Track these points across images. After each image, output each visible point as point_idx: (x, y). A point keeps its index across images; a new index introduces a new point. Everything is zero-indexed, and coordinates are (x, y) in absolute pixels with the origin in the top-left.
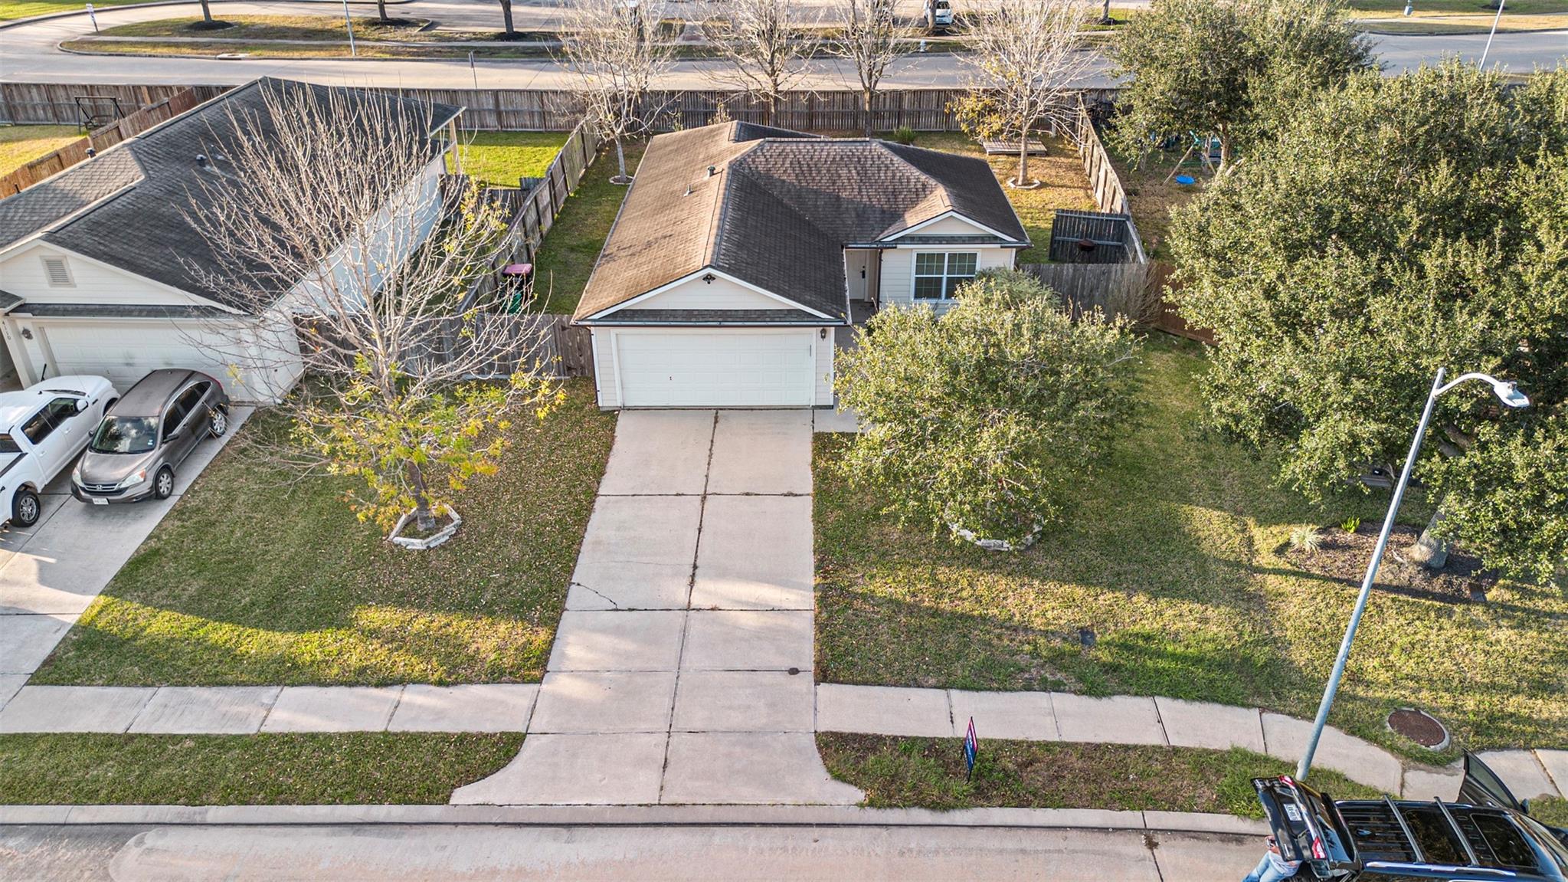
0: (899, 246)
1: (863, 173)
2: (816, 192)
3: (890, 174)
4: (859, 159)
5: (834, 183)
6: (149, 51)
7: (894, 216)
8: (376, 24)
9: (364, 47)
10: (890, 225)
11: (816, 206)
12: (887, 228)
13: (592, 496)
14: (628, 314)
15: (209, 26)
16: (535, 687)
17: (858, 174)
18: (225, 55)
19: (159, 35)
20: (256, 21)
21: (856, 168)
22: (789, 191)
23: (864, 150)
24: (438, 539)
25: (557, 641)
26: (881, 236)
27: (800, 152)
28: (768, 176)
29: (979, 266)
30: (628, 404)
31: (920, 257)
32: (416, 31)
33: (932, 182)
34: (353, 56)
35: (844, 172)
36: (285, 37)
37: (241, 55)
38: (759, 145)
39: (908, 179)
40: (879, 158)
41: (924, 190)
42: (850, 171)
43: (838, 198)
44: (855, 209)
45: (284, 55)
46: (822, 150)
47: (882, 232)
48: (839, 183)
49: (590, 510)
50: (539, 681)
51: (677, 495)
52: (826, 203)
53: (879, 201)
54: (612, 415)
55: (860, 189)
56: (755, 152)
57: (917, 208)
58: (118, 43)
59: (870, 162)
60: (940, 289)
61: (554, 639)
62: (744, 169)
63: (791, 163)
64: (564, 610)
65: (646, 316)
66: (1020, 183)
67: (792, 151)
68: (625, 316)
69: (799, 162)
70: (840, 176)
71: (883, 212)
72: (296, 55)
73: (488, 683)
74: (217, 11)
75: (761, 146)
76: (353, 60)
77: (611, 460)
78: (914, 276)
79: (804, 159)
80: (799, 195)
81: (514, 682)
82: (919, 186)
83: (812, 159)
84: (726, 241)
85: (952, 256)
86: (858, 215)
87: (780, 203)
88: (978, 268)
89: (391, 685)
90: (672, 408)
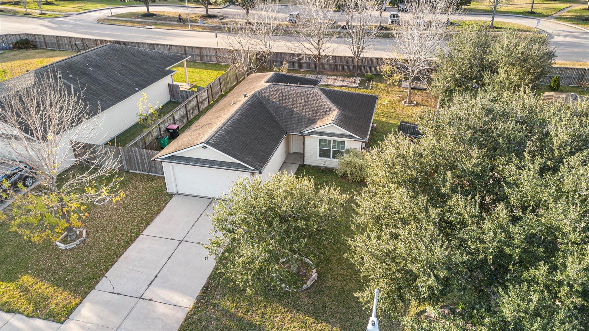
0: (310, 135)
1: (307, 102)
2: (285, 108)
3: (318, 103)
4: (307, 95)
5: (293, 105)
6: (124, 24)
7: (312, 121)
8: (204, 17)
9: (194, 25)
10: (309, 126)
11: (282, 114)
12: (307, 127)
13: (139, 233)
14: (175, 157)
15: (149, 15)
16: (59, 325)
17: (305, 101)
18: (147, 27)
19: (130, 18)
20: (165, 14)
21: (304, 99)
22: (274, 106)
23: (311, 91)
24: (71, 245)
25: (81, 304)
26: (304, 130)
27: (285, 90)
28: (268, 99)
29: (346, 147)
30: (180, 192)
31: (321, 140)
32: (216, 20)
33: (334, 108)
34: (189, 29)
35: (299, 100)
36: (171, 21)
37: (153, 27)
38: (269, 86)
39: (325, 106)
40: (316, 95)
41: (329, 111)
42: (302, 100)
43: (293, 111)
44: (298, 117)
45: (167, 28)
46: (294, 90)
47: (305, 128)
48: (295, 105)
49: (133, 242)
50: (62, 323)
51: (172, 239)
52: (287, 113)
53: (309, 114)
54: (171, 196)
55: (303, 108)
56: (266, 88)
57: (323, 119)
58: (116, 20)
59: (311, 97)
60: (330, 155)
61: (81, 303)
62: (259, 95)
63: (279, 94)
64: (94, 288)
65: (181, 159)
66: (407, 103)
67: (281, 89)
68: (173, 158)
69: (282, 94)
70: (297, 102)
71: (309, 119)
72: (170, 28)
73: (44, 319)
74: (153, 9)
75: (270, 86)
76: (188, 31)
77: (156, 218)
78: (318, 148)
79: (285, 93)
80: (277, 108)
81: (53, 321)
82: (328, 109)
83: (288, 93)
84: (223, 131)
85: (334, 142)
86: (298, 120)
87: (268, 112)
88: (346, 148)
89: (11, 312)
90: (196, 196)
